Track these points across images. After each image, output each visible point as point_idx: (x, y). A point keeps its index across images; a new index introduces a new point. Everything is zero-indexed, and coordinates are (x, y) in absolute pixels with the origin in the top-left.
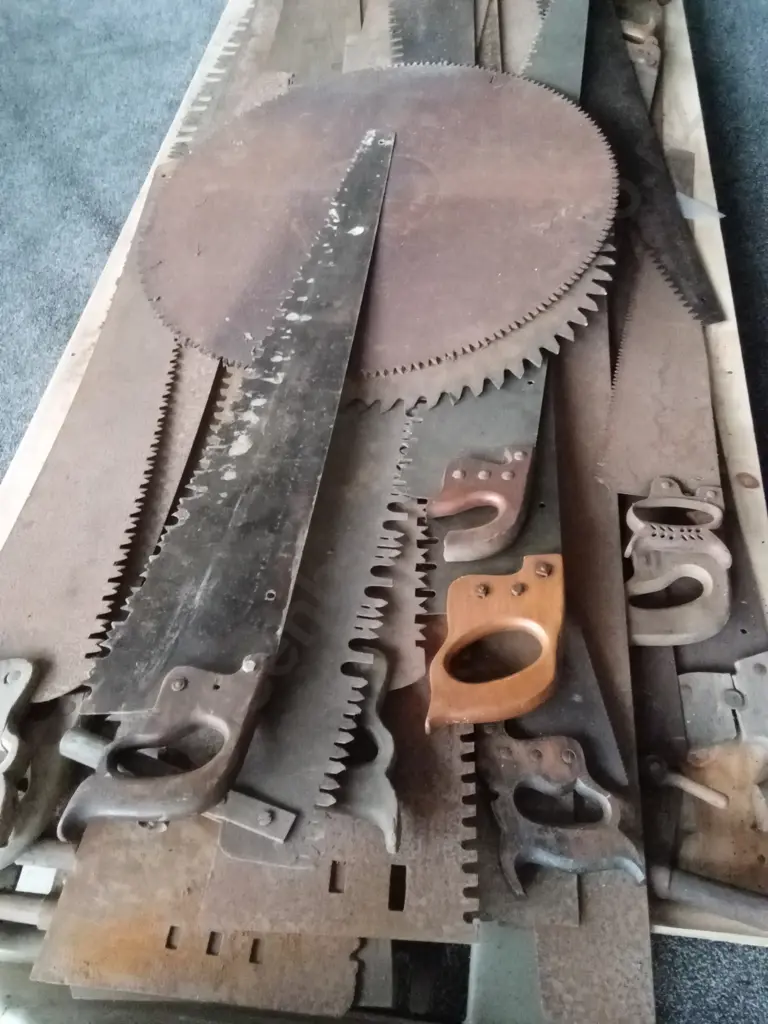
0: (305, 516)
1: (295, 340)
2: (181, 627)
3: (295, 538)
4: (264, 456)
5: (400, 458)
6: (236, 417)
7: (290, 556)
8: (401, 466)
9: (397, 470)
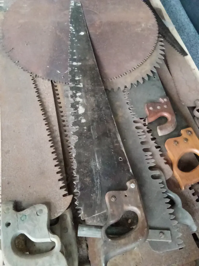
0: (116, 130)
1: (80, 71)
2: (99, 177)
3: (117, 138)
4: (91, 112)
5: (128, 106)
6: (74, 100)
7: (119, 144)
8: (131, 108)
9: (129, 110)
